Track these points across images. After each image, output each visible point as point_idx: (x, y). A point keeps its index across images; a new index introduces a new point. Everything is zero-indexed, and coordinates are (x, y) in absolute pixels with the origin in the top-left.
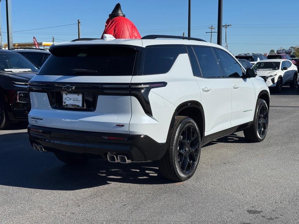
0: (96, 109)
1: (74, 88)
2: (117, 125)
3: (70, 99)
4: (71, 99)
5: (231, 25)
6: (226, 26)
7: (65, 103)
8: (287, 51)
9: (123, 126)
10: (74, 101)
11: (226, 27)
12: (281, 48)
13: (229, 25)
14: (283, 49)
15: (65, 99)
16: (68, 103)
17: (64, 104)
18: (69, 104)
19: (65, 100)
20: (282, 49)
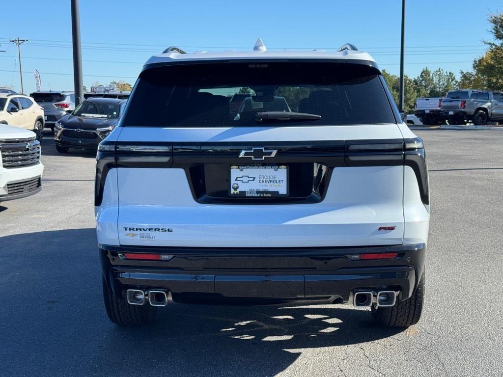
0: (324, 198)
1: (274, 153)
2: (380, 229)
3: (252, 179)
4: (254, 178)
5: (27, 40)
6: (18, 41)
7: (235, 189)
8: (107, 89)
9: (392, 228)
10: (263, 184)
11: (19, 44)
12: (97, 83)
13: (24, 41)
14: (100, 86)
15: (236, 180)
16: (243, 187)
17: (233, 191)
18: (248, 190)
19: (236, 182)
20: (98, 85)
